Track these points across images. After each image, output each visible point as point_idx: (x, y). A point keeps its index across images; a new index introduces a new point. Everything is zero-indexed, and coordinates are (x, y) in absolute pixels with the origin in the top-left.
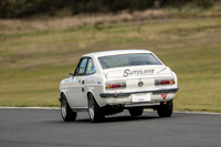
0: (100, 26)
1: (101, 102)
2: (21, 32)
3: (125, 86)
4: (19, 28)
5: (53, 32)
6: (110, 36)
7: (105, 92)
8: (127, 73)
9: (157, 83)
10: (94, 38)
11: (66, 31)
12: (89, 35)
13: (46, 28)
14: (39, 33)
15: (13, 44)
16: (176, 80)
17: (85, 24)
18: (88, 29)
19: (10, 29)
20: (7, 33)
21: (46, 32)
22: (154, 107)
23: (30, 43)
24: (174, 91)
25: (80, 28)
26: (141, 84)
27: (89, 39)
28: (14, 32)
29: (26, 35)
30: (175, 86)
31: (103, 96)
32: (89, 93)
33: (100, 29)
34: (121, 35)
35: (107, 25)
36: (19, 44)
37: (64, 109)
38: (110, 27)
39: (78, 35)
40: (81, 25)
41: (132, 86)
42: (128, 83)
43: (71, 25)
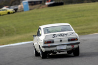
7: (44, 45)
8: (54, 36)
9: (69, 40)
32: (39, 45)
41: (57, 42)
42: (55, 41)
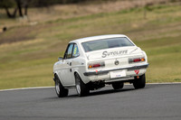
0: (150, 7)
1: (86, 80)
2: (77, 16)
3: (104, 65)
4: (75, 13)
5: (107, 15)
6: (160, 16)
7: (88, 71)
8: (105, 55)
9: (130, 62)
10: (145, 19)
11: (119, 13)
12: (141, 15)
13: (101, 11)
14: (94, 16)
15: (71, 27)
16: (146, 58)
17: (137, 6)
18: (140, 11)
19: (67, 14)
20: (64, 17)
21: (101, 15)
22: (130, 81)
23: (86, 25)
24: (145, 67)
25: (132, 10)
26: (117, 63)
27: (140, 19)
28: (71, 16)
29: (82, 18)
30: (145, 63)
31: (86, 74)
32: (75, 73)
33: (150, 10)
34: (170, 14)
35: (156, 5)
36: (76, 27)
37: (58, 87)
38: (159, 8)
39: (131, 16)
40: (133, 6)
41: (110, 65)
43: (123, 7)
